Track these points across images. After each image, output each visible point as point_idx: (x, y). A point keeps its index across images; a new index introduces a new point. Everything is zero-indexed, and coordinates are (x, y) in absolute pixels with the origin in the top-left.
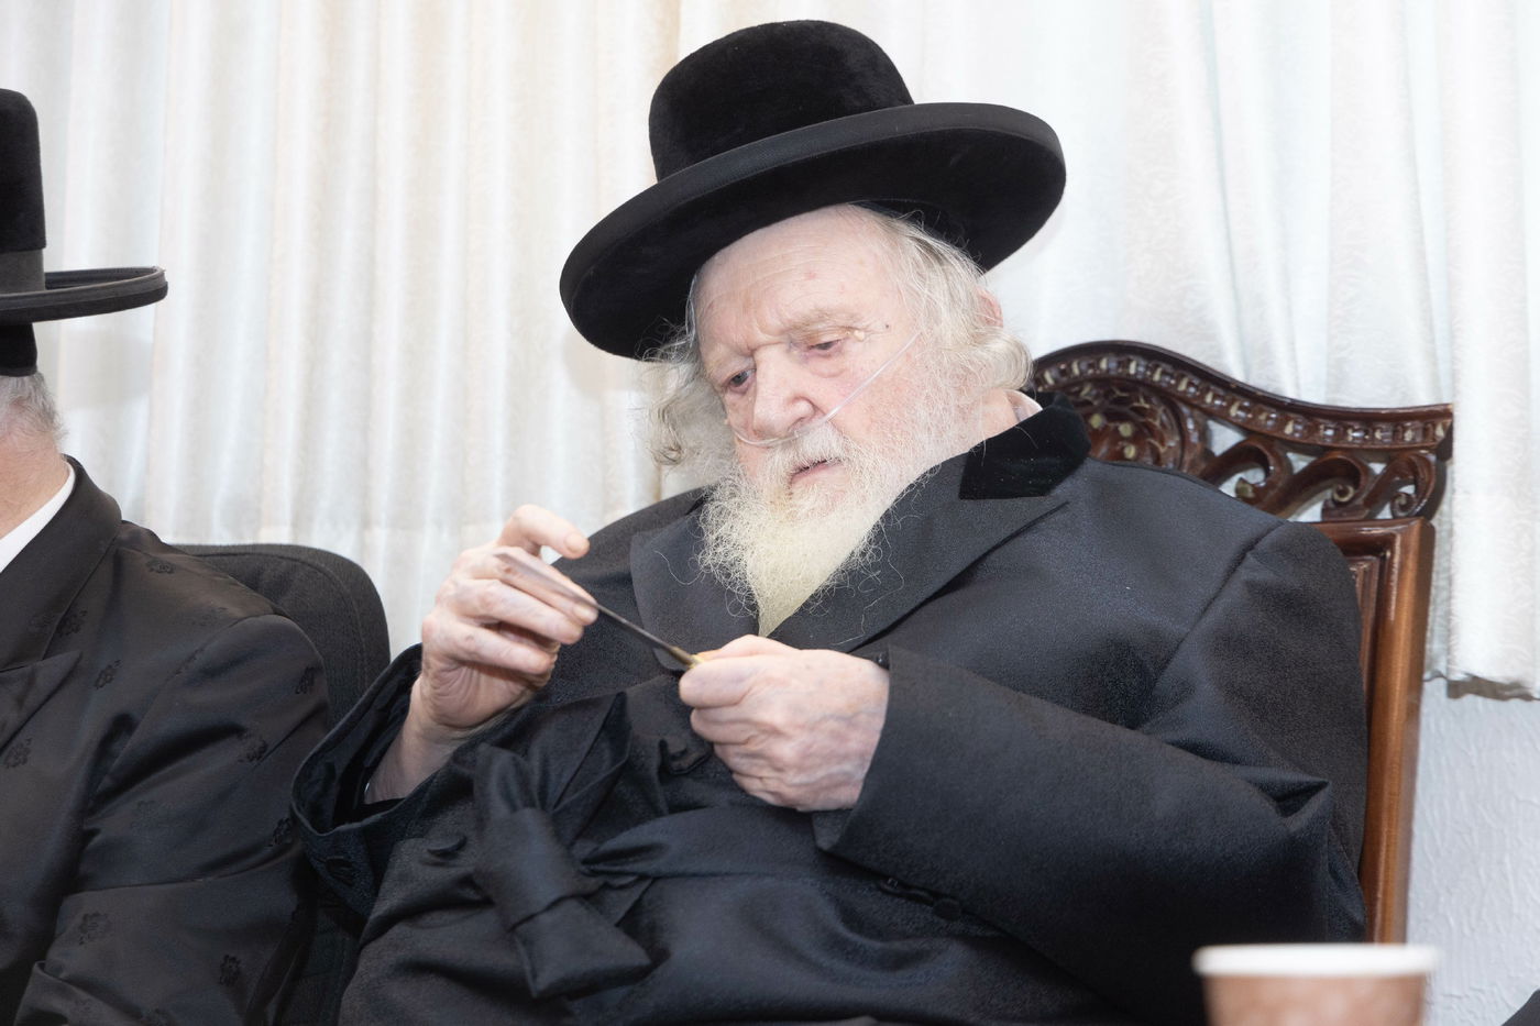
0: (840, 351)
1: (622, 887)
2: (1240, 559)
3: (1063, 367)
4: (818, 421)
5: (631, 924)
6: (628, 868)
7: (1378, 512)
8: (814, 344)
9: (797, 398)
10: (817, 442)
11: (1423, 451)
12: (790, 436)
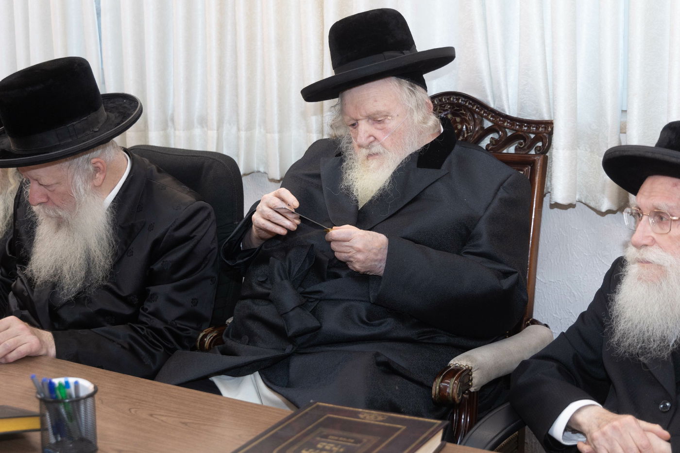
0: (383, 122)
1: (312, 302)
2: (498, 190)
3: (440, 98)
4: (375, 143)
5: (314, 312)
6: (312, 296)
7: (530, 151)
8: (375, 119)
9: (370, 136)
10: (374, 150)
11: (545, 134)
12: (369, 146)
